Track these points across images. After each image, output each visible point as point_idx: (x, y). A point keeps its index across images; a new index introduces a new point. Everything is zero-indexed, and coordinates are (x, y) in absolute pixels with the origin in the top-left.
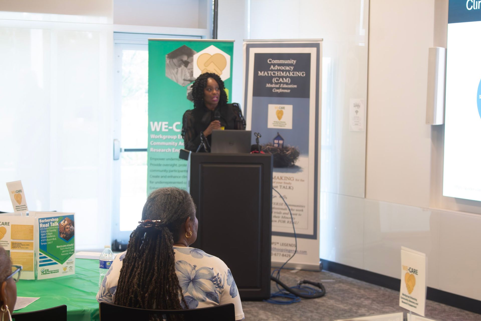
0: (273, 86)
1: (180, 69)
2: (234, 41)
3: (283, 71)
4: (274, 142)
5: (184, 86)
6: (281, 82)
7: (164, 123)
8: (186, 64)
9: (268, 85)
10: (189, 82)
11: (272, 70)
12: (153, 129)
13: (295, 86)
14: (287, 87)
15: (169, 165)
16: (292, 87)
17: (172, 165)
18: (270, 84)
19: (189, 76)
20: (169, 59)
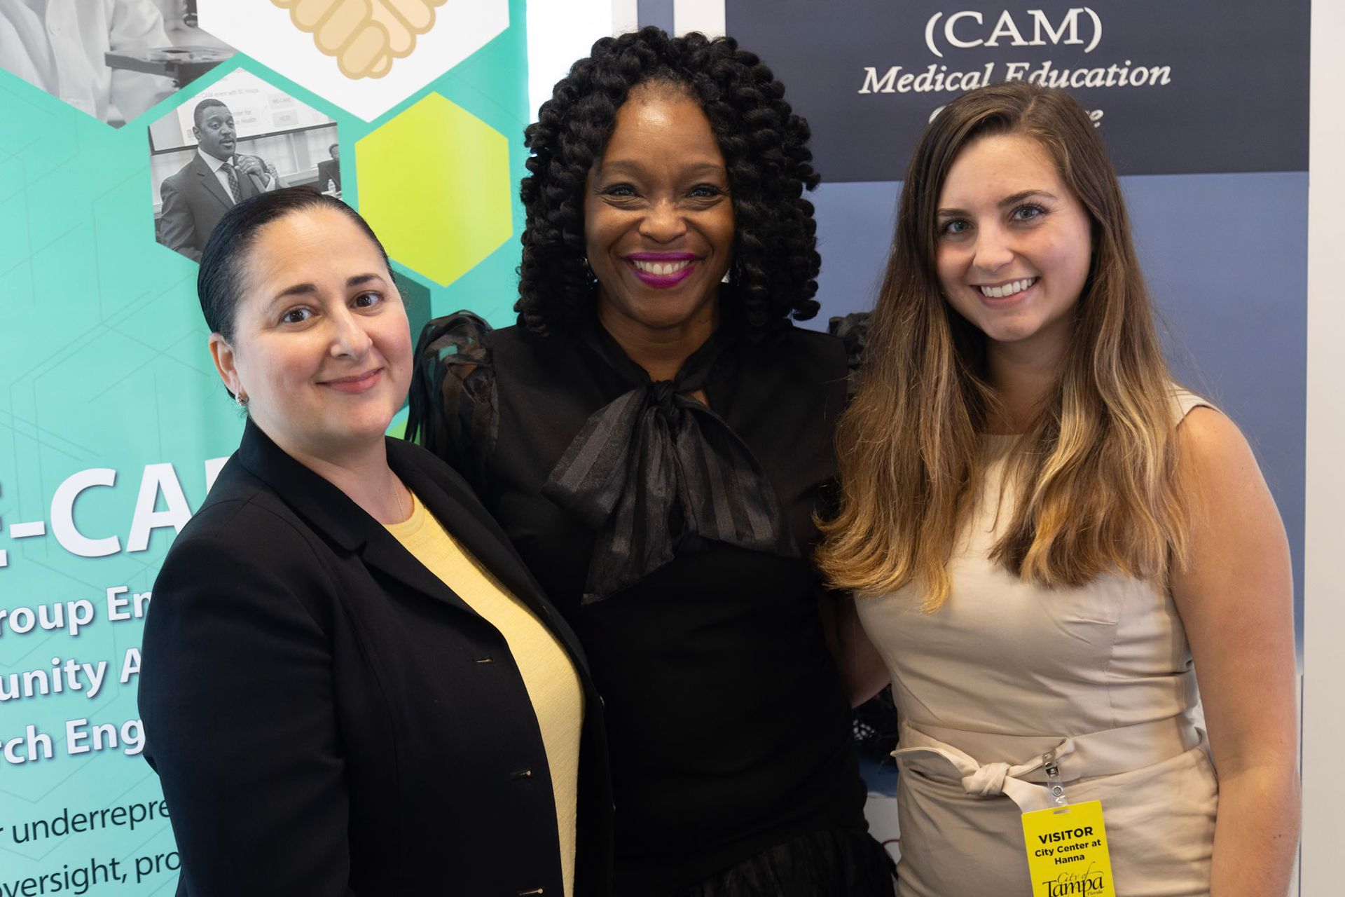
0: (932, 81)
5: (117, 124)
6: (1005, 41)
10: (163, 82)
13: (1156, 71)
14: (1074, 84)
15: (47, 882)
16: (1122, 82)
17: (70, 879)
18: (894, 71)
19: (154, 26)
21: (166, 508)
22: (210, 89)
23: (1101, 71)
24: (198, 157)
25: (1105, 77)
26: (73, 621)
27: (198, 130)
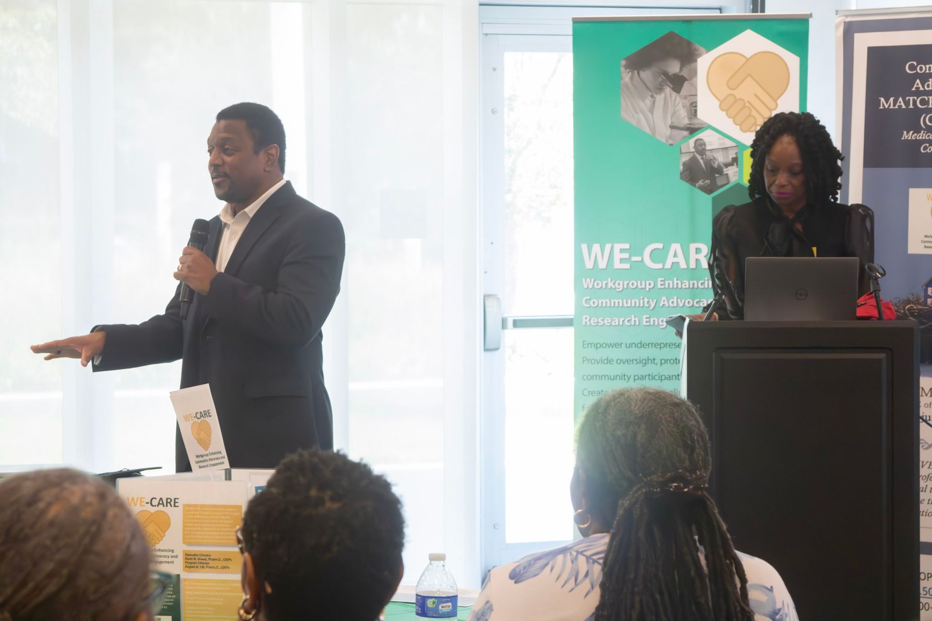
0: (922, 136)
1: (660, 98)
2: (811, 15)
4: (926, 291)
5: (671, 145)
7: (618, 247)
8: (677, 83)
9: (908, 136)
10: (685, 133)
11: (918, 93)
12: (589, 265)
15: (634, 361)
17: (641, 362)
18: (911, 132)
19: (685, 116)
20: (629, 72)
21: (677, 257)
22: (701, 135)
24: (694, 155)
26: (648, 287)
27: (695, 147)
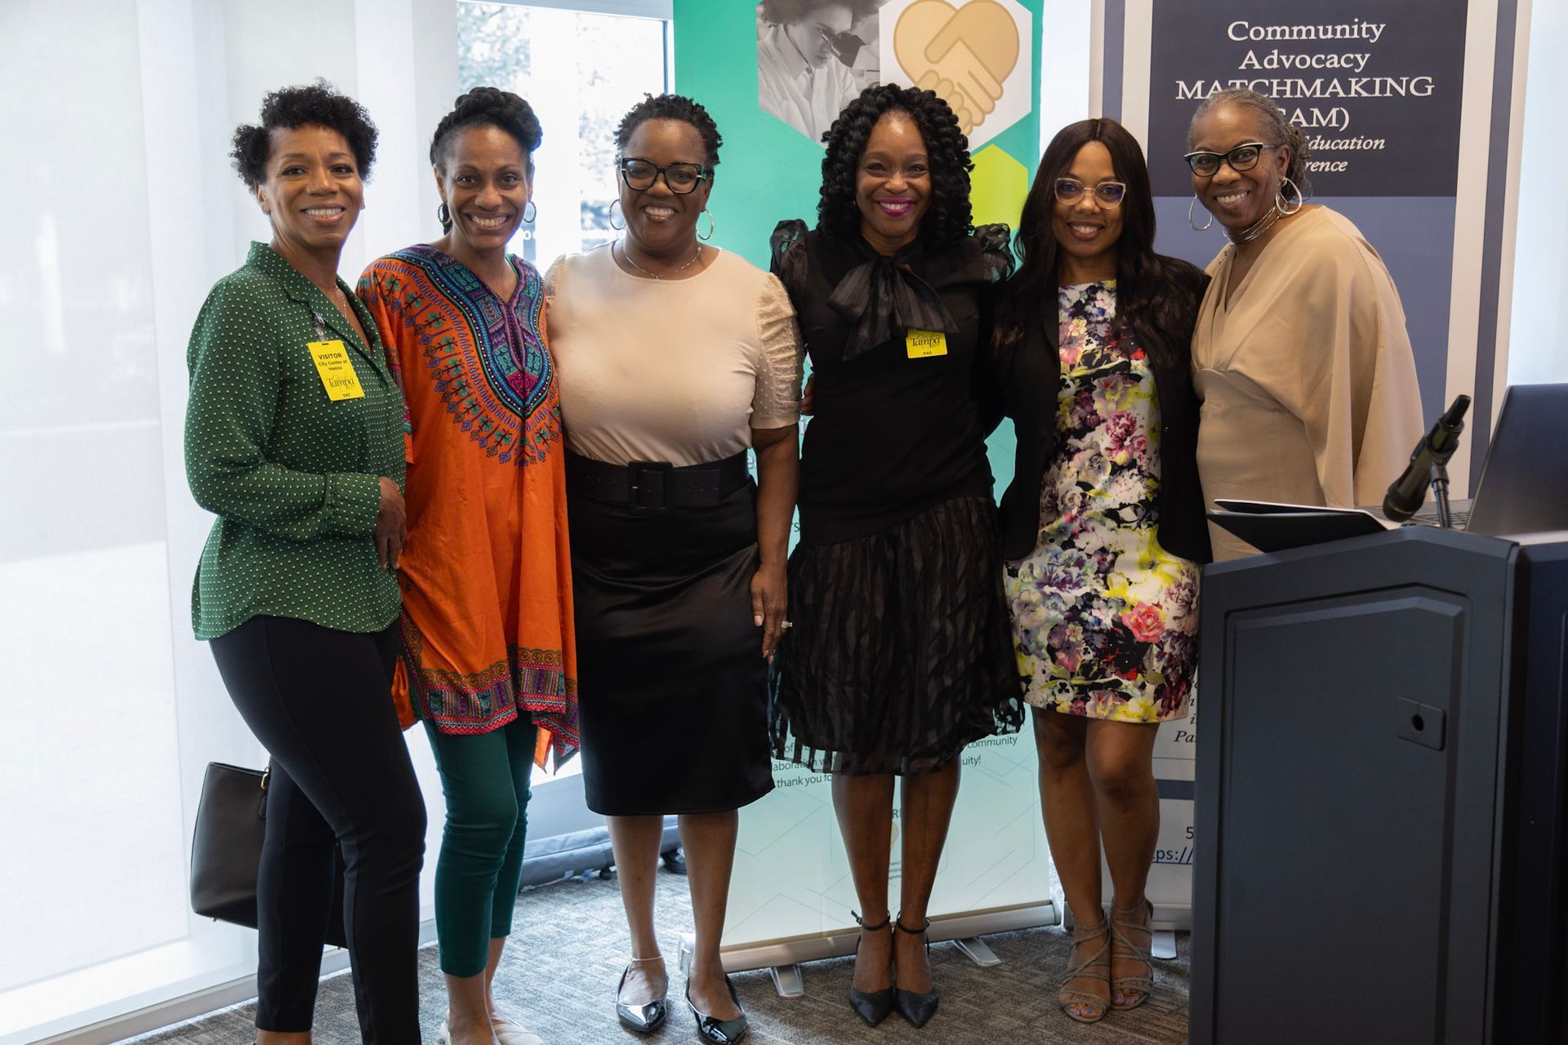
3: (1309, 76)
8: (848, 48)
11: (1250, 73)
13: (1377, 142)
14: (1333, 148)
16: (1359, 147)
20: (770, 27)
23: (1348, 141)
25: (1349, 145)
